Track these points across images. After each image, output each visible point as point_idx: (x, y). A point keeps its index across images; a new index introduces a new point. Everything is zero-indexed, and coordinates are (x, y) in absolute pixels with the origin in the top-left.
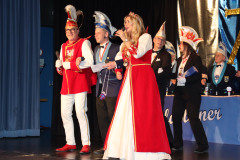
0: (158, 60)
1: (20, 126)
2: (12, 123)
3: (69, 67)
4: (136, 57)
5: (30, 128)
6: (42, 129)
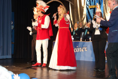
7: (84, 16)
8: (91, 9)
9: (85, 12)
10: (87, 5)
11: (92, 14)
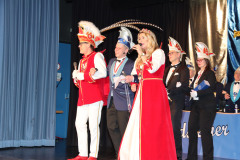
0: (176, 74)
1: (36, 136)
2: (29, 133)
3: (83, 78)
4: (151, 71)
5: (45, 138)
6: (58, 139)
7: (221, 55)
8: (238, 38)
9: (225, 44)
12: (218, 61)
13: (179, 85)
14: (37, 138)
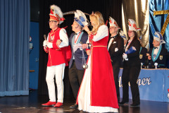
0: (115, 42)
1: (16, 88)
2: (11, 86)
3: (52, 47)
5: (22, 90)
6: (31, 90)
7: (145, 28)
8: (157, 16)
9: (147, 21)
10: (150, 9)
11: (158, 25)
12: (143, 32)
13: (116, 50)
14: (17, 90)
